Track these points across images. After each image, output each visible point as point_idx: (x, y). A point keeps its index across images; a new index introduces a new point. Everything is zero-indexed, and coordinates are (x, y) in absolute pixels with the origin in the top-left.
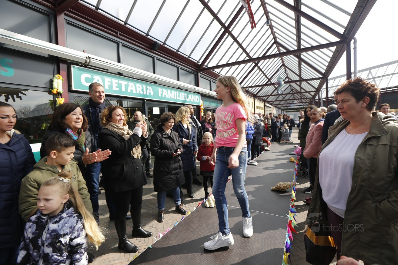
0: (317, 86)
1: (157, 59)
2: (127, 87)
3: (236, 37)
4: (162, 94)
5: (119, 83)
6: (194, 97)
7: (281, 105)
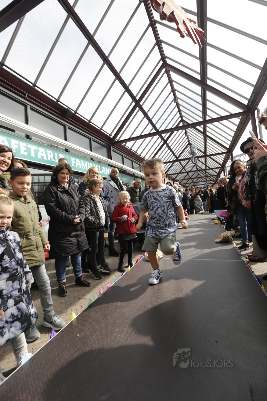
0: (221, 163)
1: (69, 128)
2: (36, 152)
3: (146, 112)
4: (75, 164)
5: (28, 147)
6: (108, 170)
7: (188, 184)
